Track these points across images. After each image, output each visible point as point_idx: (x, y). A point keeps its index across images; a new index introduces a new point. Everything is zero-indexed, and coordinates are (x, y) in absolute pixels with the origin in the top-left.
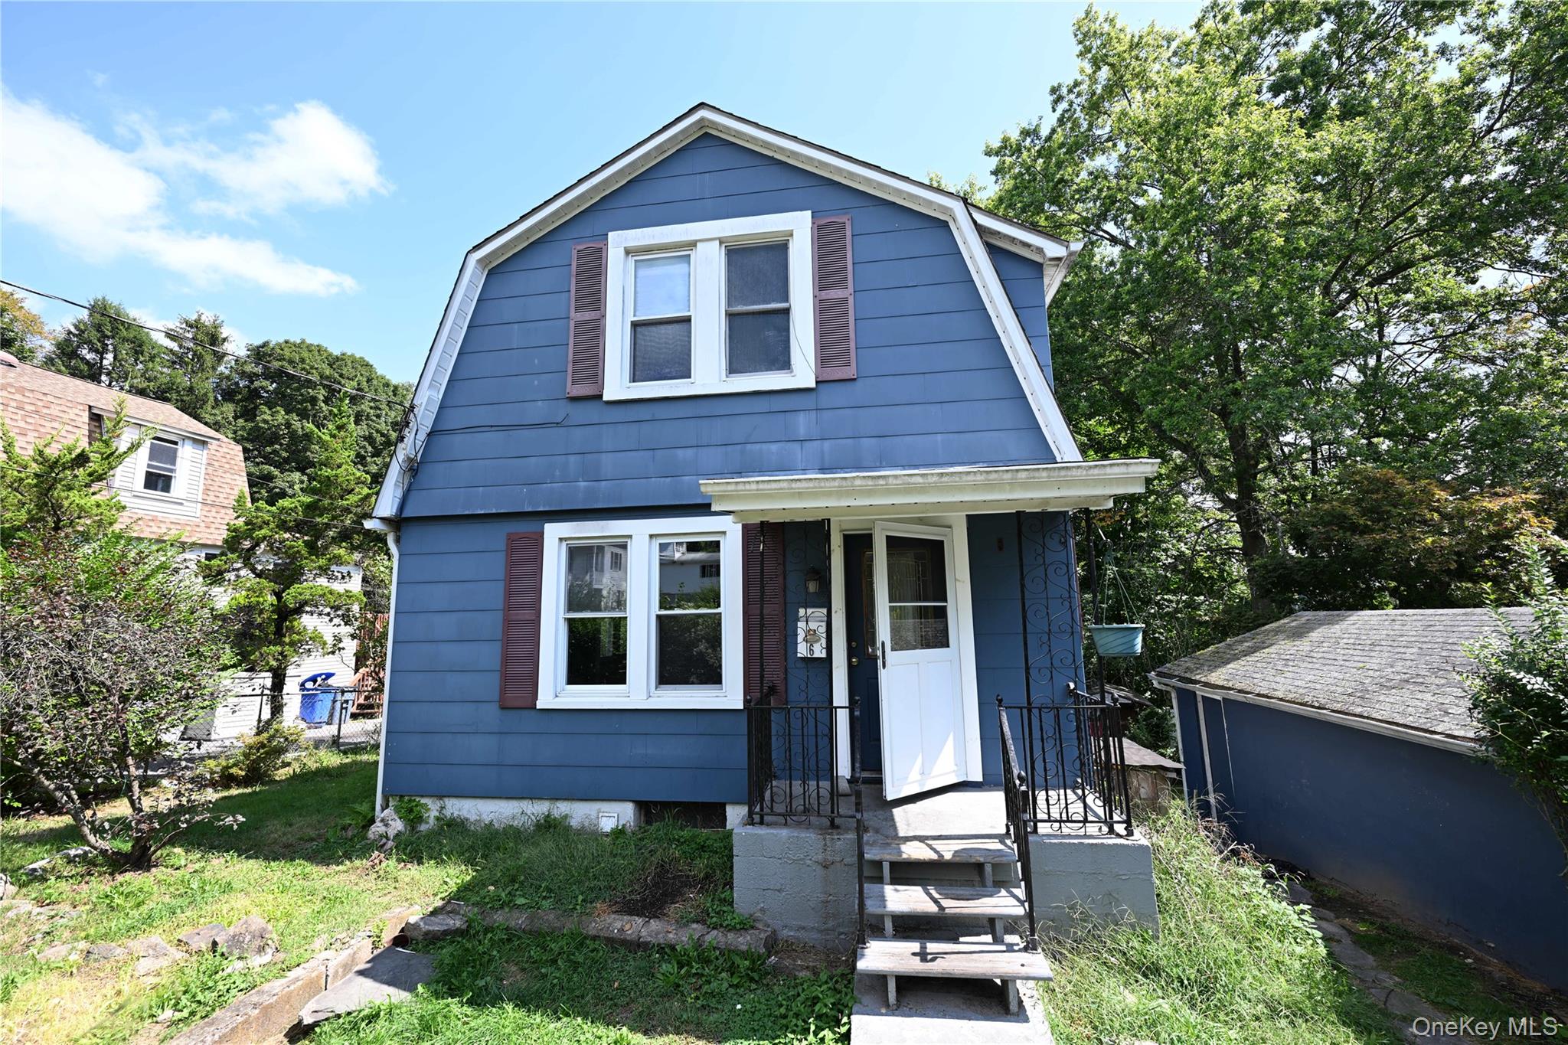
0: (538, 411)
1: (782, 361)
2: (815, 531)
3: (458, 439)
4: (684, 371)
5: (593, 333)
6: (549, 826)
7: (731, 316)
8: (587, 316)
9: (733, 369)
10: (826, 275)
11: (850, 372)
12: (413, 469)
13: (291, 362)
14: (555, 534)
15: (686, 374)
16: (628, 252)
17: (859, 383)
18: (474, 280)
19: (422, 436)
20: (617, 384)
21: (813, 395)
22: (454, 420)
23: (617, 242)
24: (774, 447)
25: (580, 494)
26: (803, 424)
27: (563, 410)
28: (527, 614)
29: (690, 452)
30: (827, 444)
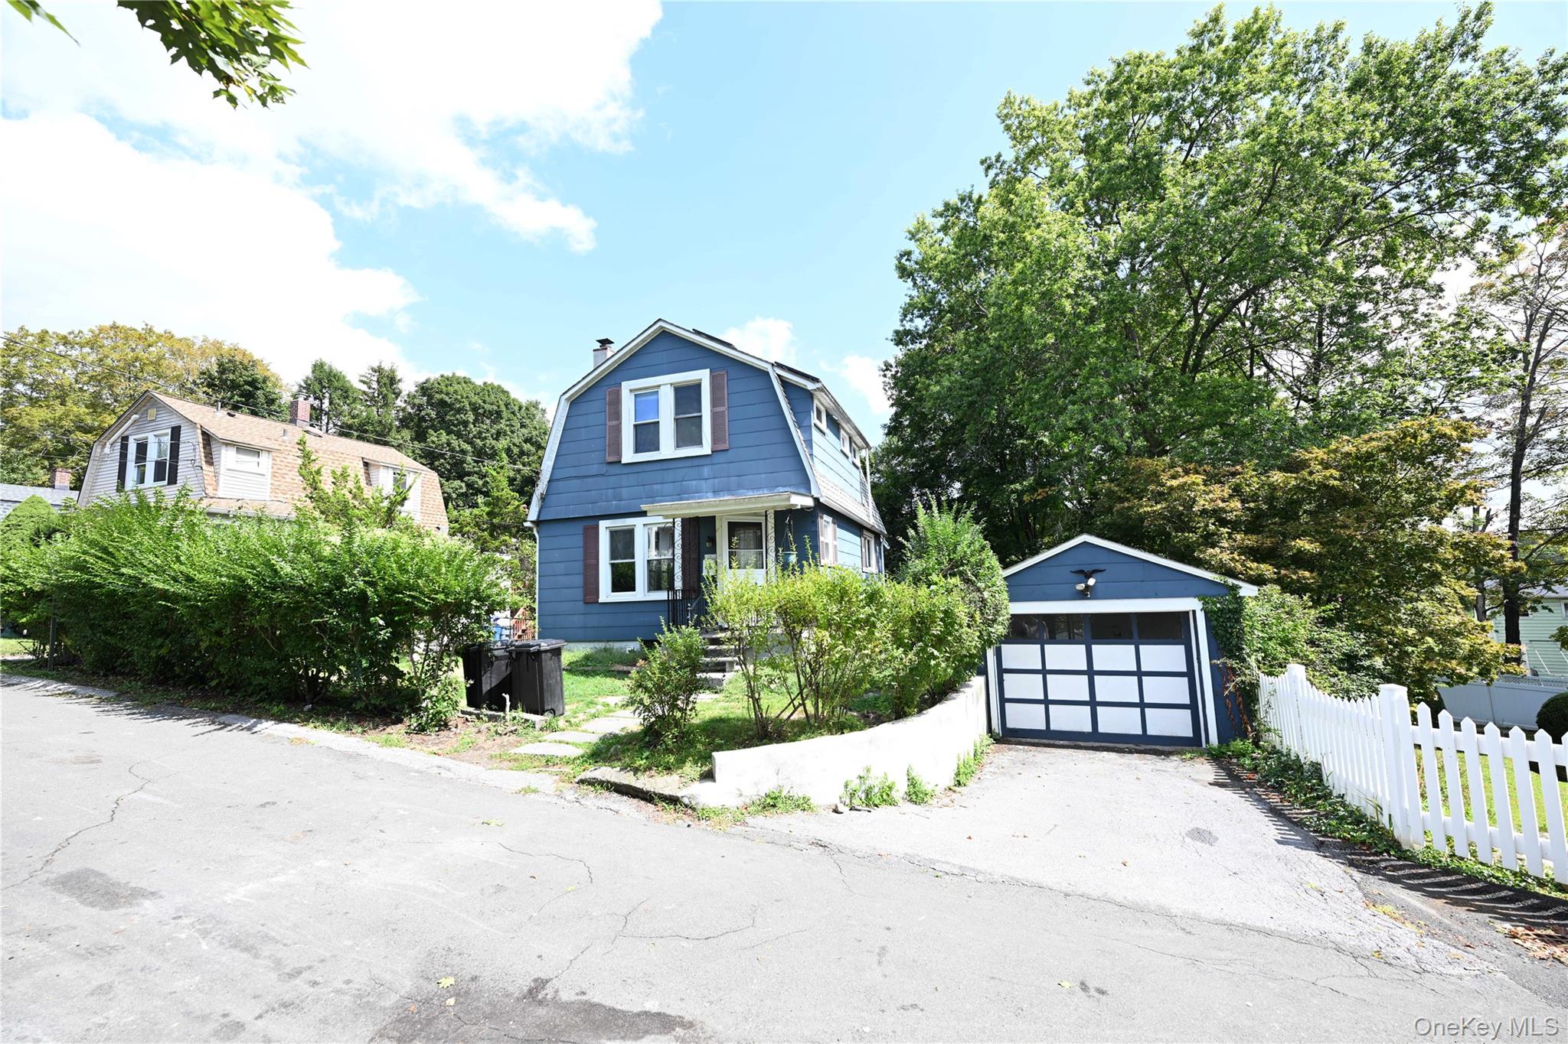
0: (594, 469)
1: (699, 442)
2: (710, 521)
3: (560, 483)
4: (656, 447)
5: (617, 430)
6: (605, 650)
7: (676, 420)
8: (614, 423)
9: (678, 446)
10: (715, 402)
11: (726, 446)
12: (543, 498)
13: (447, 394)
14: (604, 526)
15: (657, 449)
16: (631, 391)
17: (730, 451)
18: (565, 407)
19: (546, 483)
20: (628, 455)
21: (709, 459)
22: (559, 475)
23: (627, 386)
24: (694, 482)
25: (614, 506)
26: (706, 471)
27: (604, 469)
28: (593, 561)
29: (659, 486)
30: (716, 480)
